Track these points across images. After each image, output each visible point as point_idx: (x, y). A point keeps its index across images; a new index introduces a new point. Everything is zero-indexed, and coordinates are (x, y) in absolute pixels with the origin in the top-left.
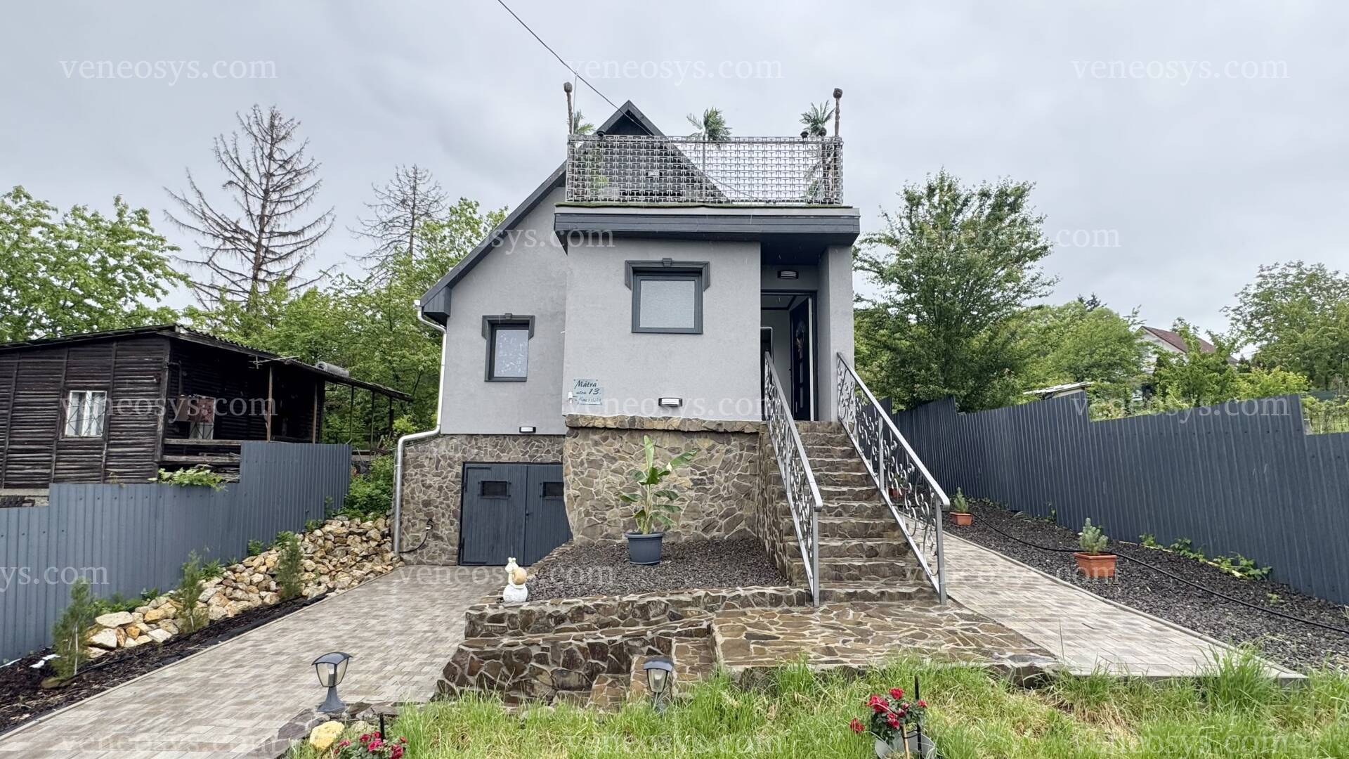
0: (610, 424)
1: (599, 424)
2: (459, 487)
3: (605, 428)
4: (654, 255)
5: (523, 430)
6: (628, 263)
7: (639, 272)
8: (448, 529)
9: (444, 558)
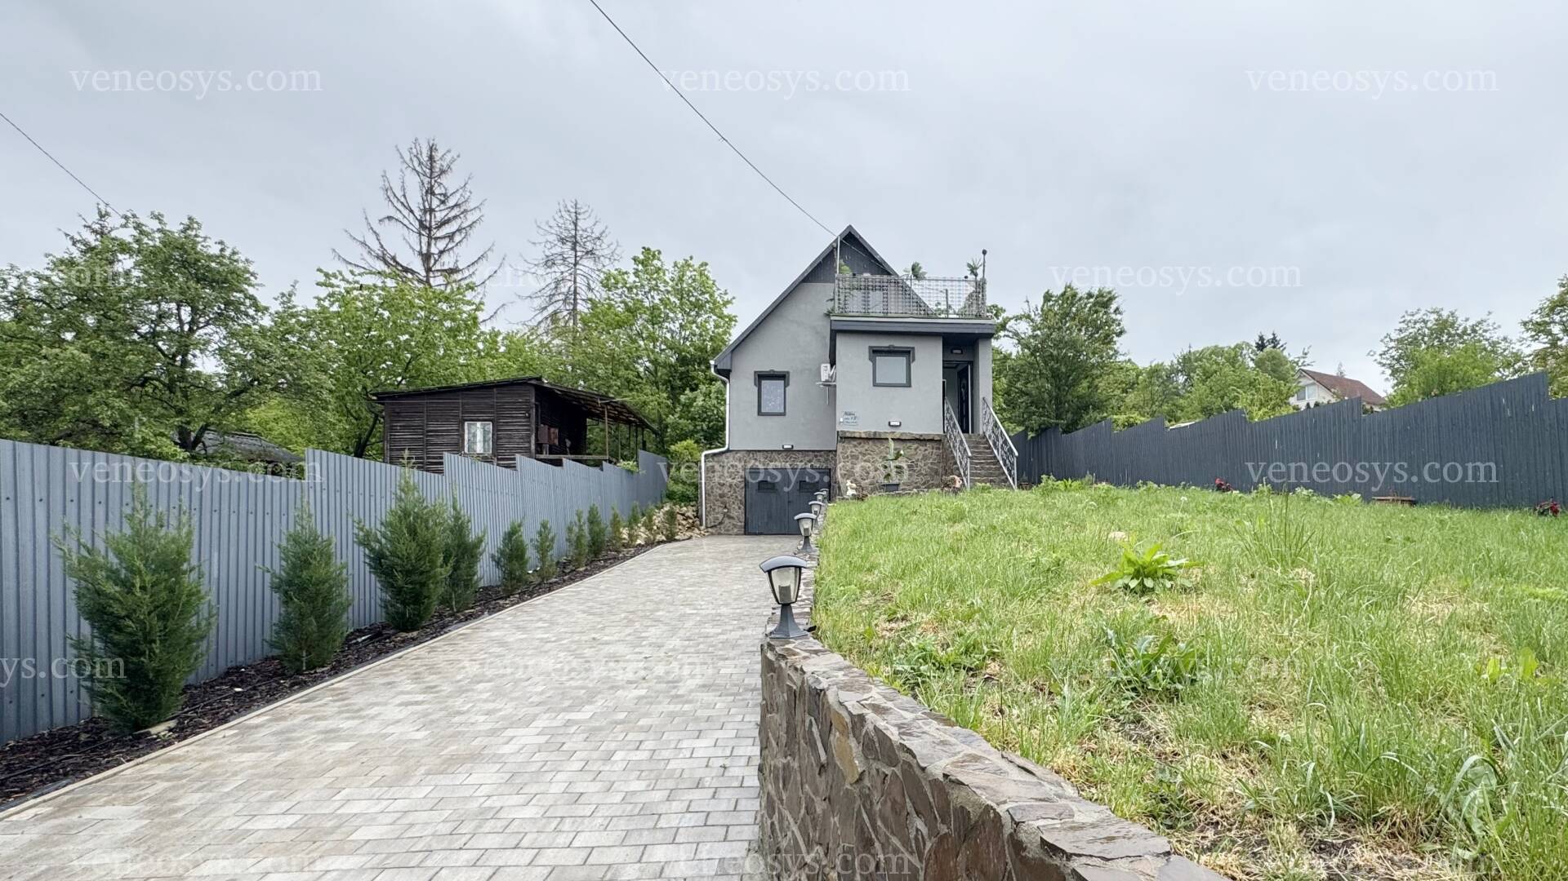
0: (863, 436)
1: (857, 435)
2: (743, 485)
3: (860, 438)
4: (884, 343)
5: (786, 447)
6: (870, 347)
7: (876, 352)
8: (737, 512)
9: (736, 530)
